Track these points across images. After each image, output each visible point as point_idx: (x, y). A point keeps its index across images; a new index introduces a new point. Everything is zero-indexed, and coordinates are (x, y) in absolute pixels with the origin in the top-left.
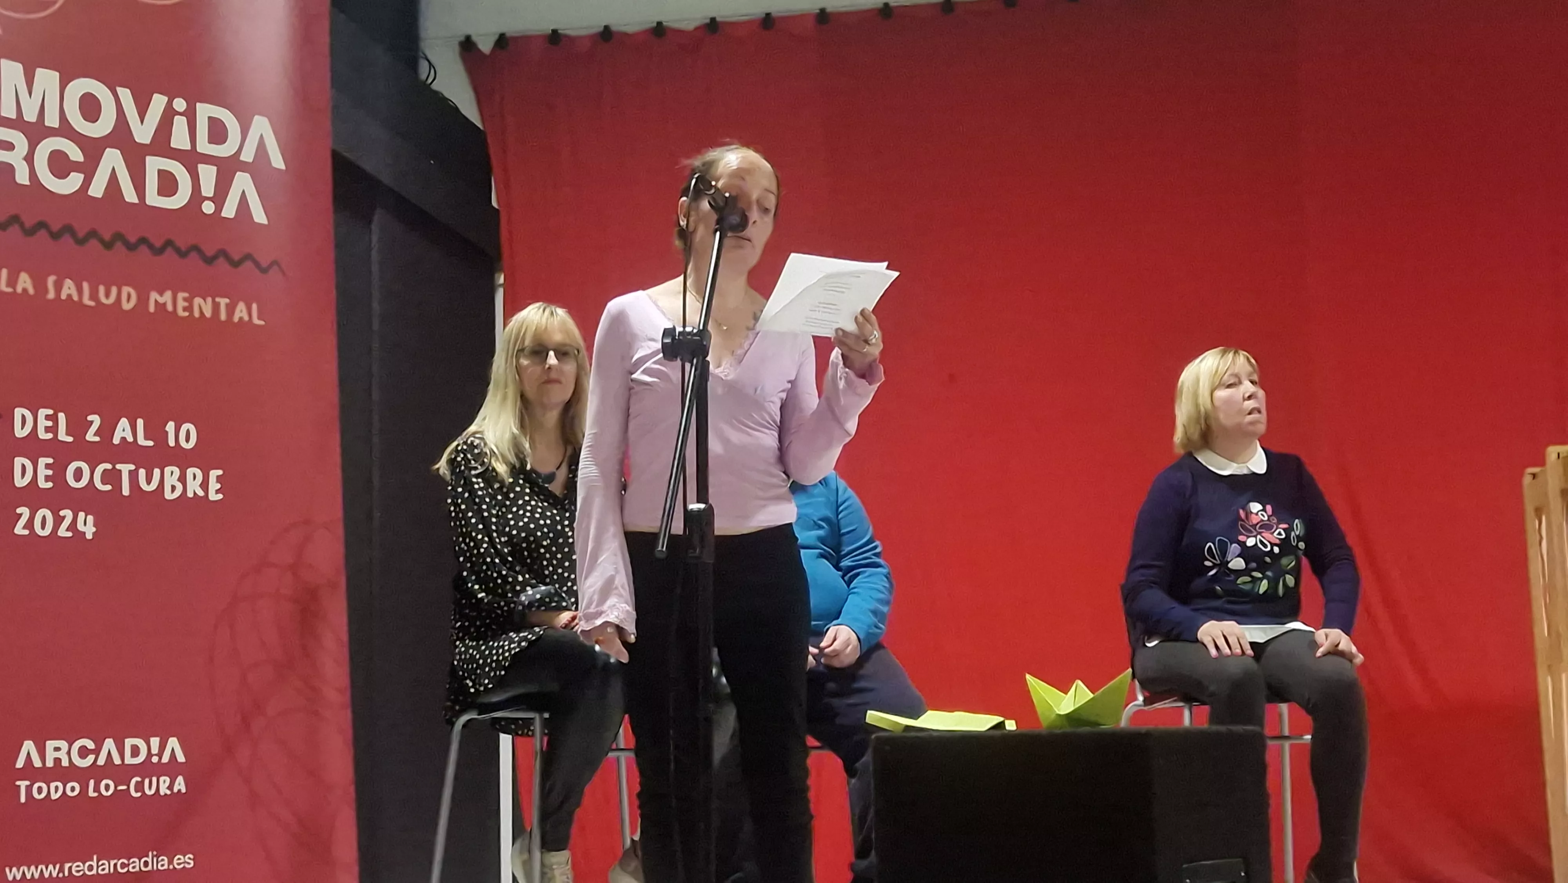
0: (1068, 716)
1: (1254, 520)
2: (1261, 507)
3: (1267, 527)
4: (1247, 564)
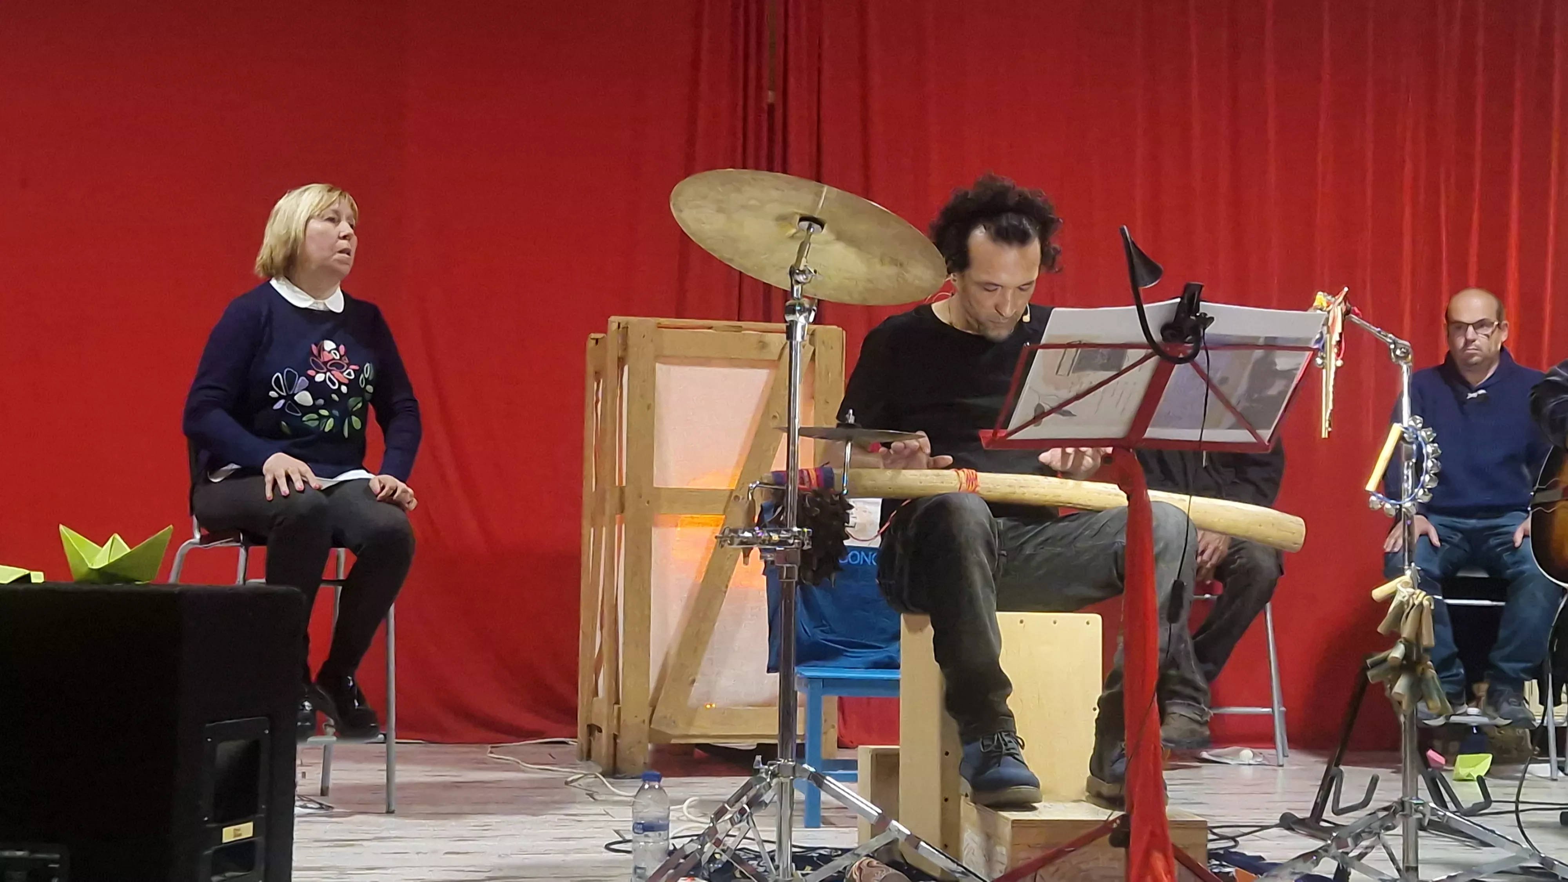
1: (326, 357)
2: (333, 346)
3: (338, 366)
4: (314, 399)
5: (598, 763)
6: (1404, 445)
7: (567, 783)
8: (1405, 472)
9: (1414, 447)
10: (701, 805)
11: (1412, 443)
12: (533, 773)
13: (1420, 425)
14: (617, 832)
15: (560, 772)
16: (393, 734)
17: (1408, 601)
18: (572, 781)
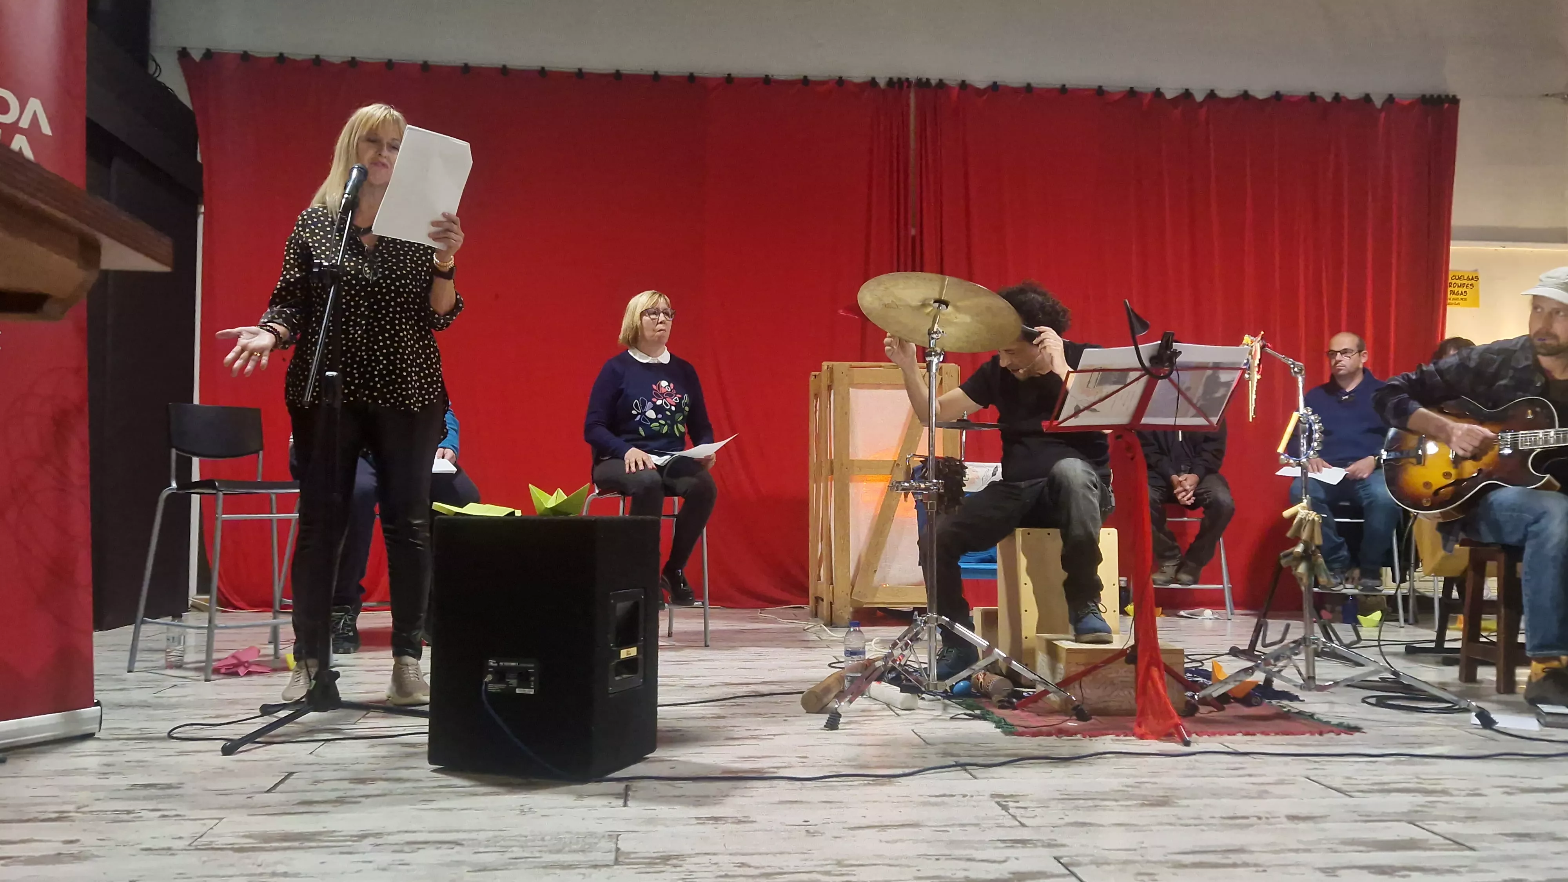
0: (551, 509)
1: (663, 391)
2: (667, 384)
3: (670, 395)
4: (657, 415)
5: (822, 619)
6: (1301, 425)
7: (804, 630)
8: (1302, 441)
9: (1307, 426)
10: (883, 642)
11: (1305, 424)
12: (785, 625)
13: (1311, 413)
14: (835, 657)
15: (802, 624)
16: (707, 602)
17: (1305, 518)
18: (808, 629)
